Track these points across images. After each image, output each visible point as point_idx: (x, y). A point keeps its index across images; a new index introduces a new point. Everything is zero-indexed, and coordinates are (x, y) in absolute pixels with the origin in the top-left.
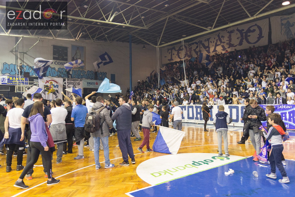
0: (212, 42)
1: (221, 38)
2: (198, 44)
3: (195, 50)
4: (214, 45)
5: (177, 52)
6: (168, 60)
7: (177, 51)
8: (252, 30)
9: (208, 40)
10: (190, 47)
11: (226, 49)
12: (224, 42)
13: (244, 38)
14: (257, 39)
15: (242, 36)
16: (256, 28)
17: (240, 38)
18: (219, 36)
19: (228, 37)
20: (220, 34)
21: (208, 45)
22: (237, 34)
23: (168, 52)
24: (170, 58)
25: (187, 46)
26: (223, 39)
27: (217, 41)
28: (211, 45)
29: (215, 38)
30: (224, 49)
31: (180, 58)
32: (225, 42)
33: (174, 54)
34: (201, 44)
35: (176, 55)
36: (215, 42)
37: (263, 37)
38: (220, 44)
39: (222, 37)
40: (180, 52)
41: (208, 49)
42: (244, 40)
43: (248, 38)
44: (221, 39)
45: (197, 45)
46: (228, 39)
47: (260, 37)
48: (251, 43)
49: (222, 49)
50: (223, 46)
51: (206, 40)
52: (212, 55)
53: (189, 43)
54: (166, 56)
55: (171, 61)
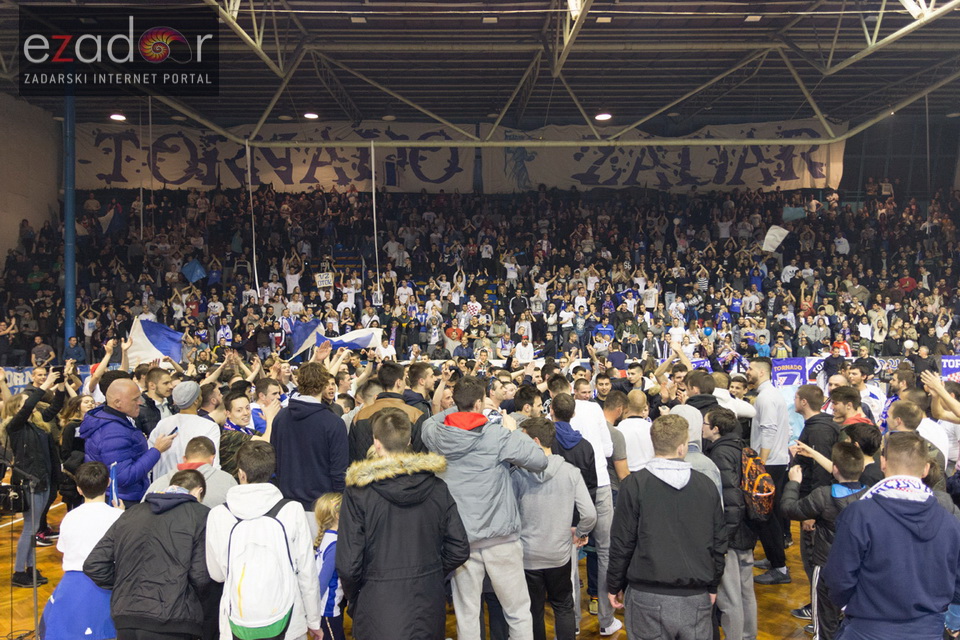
0: (302, 149)
3: (230, 163)
4: (309, 162)
5: (146, 153)
6: (101, 177)
7: (143, 149)
9: (287, 138)
10: (209, 146)
11: (350, 180)
12: (344, 160)
13: (408, 160)
15: (402, 153)
17: (398, 159)
18: (326, 135)
21: (284, 157)
23: (97, 145)
24: (109, 170)
25: (197, 143)
28: (295, 158)
30: (343, 179)
31: (165, 181)
32: (347, 158)
33: (129, 159)
35: (144, 164)
36: (313, 151)
37: (461, 170)
38: (330, 164)
40: (159, 155)
41: (283, 169)
42: (408, 167)
43: (420, 163)
46: (358, 154)
47: (454, 167)
48: (425, 179)
49: (337, 178)
50: (339, 171)
51: (279, 138)
52: (299, 192)
53: (203, 132)
54: (87, 159)
55: (115, 184)
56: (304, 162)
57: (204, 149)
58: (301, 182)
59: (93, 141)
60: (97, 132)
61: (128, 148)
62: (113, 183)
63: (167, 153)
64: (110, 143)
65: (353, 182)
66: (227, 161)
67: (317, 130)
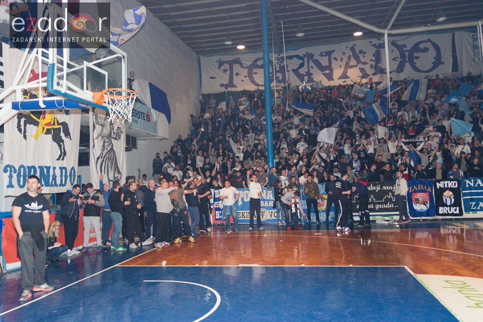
0: (339, 59)
1: (359, 55)
2: (303, 60)
3: (295, 71)
4: (343, 66)
5: (246, 70)
6: (222, 85)
7: (245, 68)
8: (422, 48)
9: (329, 54)
10: (282, 62)
11: (369, 75)
12: (365, 63)
13: (407, 60)
14: (433, 65)
15: (402, 55)
16: (429, 45)
17: (399, 60)
18: (352, 49)
19: (374, 54)
20: (355, 47)
21: (328, 65)
22: (392, 51)
23: (219, 68)
24: (226, 82)
26: (364, 57)
27: (349, 58)
28: (334, 64)
29: (344, 53)
30: (365, 75)
31: (258, 85)
32: (367, 62)
33: (237, 74)
34: (311, 61)
35: (245, 77)
36: (345, 59)
37: (443, 63)
38: (356, 66)
39: (361, 52)
40: (254, 70)
41: (327, 72)
42: (407, 65)
43: (415, 61)
44: (359, 57)
45: (301, 61)
46: (374, 59)
47: (438, 62)
48: (419, 71)
49: (361, 74)
50: (362, 70)
51: (324, 54)
52: (337, 85)
53: (279, 55)
54: (214, 76)
55: (230, 89)
56: (340, 66)
57: (280, 65)
58: (339, 79)
59: (218, 66)
60: (219, 61)
61: (236, 68)
62: (229, 88)
63: (258, 69)
64: (226, 66)
65: (371, 76)
66: (293, 70)
67: (347, 47)
